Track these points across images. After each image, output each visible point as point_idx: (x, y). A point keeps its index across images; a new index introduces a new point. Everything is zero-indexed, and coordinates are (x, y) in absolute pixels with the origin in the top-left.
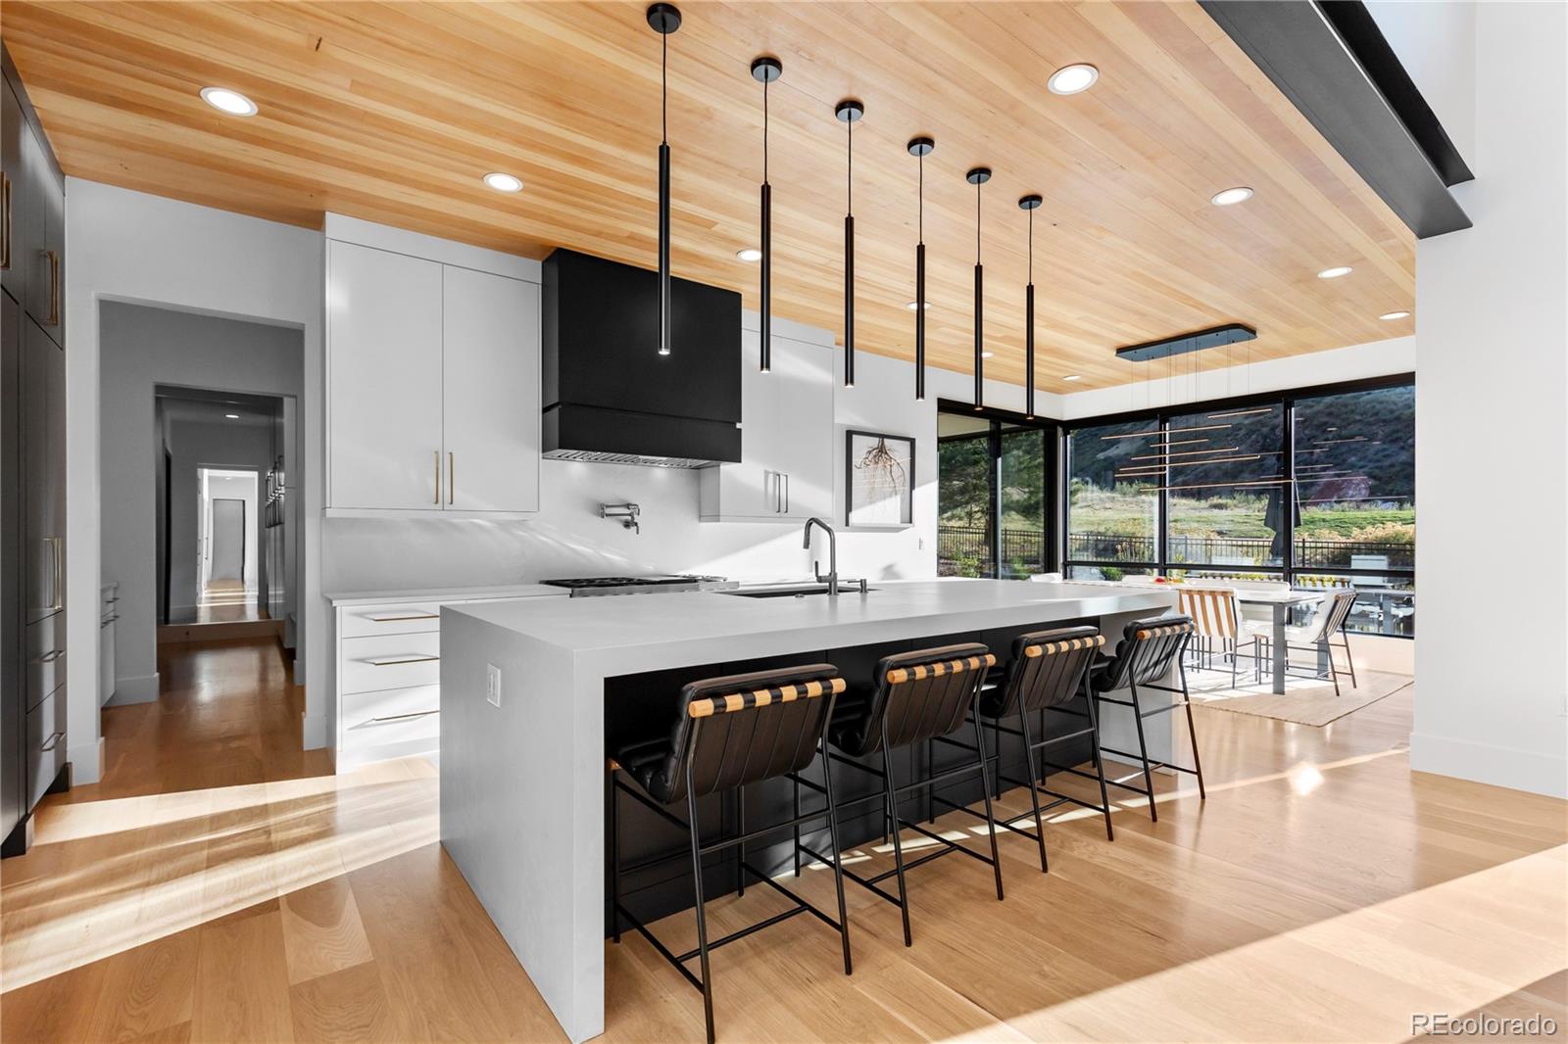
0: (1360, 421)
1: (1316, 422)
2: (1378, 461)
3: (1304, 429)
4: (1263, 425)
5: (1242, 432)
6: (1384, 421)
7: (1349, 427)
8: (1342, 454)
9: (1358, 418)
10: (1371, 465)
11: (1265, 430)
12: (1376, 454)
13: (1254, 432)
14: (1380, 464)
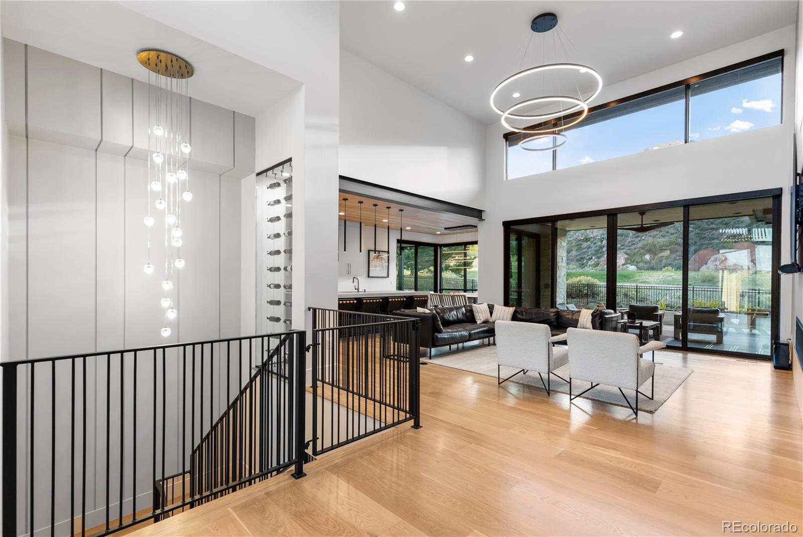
2: (630, 246)
10: (626, 248)
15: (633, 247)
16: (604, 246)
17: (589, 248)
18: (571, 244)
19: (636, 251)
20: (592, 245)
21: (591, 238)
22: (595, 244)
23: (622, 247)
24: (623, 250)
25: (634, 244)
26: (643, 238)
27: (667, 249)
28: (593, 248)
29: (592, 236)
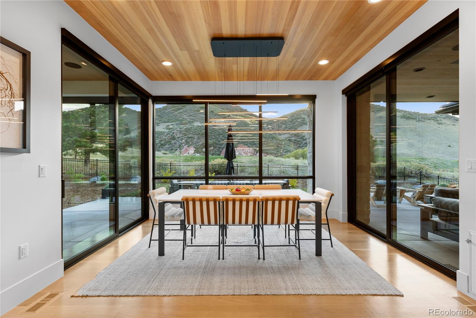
0: (192, 134)
1: (183, 133)
2: (196, 144)
3: (180, 134)
4: (171, 132)
5: (166, 133)
6: (196, 134)
7: (190, 135)
8: (188, 141)
9: (191, 133)
10: (194, 145)
11: (171, 134)
12: (195, 142)
13: (169, 134)
14: (196, 145)
15: (197, 144)
16: (183, 143)
17: (175, 143)
18: (165, 141)
19: (199, 146)
20: (177, 142)
21: (176, 138)
22: (178, 141)
23: (192, 144)
24: (193, 146)
25: (197, 143)
26: (202, 140)
27: (212, 146)
28: (178, 144)
29: (176, 137)
